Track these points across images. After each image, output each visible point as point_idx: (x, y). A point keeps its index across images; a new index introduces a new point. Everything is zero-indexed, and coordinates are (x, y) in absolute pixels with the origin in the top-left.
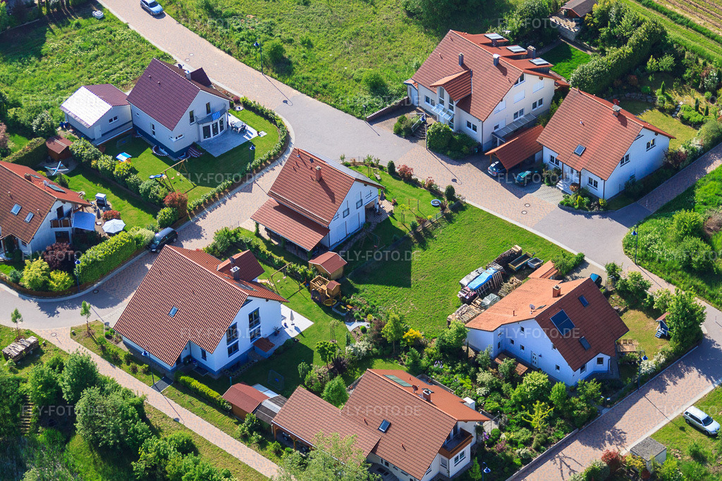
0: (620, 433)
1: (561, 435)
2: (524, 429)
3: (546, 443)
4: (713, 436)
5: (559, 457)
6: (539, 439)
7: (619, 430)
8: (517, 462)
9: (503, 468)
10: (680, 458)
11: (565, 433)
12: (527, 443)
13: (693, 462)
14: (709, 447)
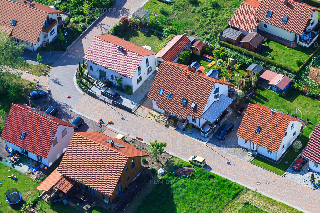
0: (126, 10)
1: (99, 15)
2: (81, 15)
3: (92, 20)
4: (170, 3)
5: (99, 25)
6: (89, 19)
7: (125, 9)
8: (80, 31)
9: (74, 34)
10: (156, 15)
11: (100, 14)
12: (83, 21)
13: (162, 16)
14: (169, 9)
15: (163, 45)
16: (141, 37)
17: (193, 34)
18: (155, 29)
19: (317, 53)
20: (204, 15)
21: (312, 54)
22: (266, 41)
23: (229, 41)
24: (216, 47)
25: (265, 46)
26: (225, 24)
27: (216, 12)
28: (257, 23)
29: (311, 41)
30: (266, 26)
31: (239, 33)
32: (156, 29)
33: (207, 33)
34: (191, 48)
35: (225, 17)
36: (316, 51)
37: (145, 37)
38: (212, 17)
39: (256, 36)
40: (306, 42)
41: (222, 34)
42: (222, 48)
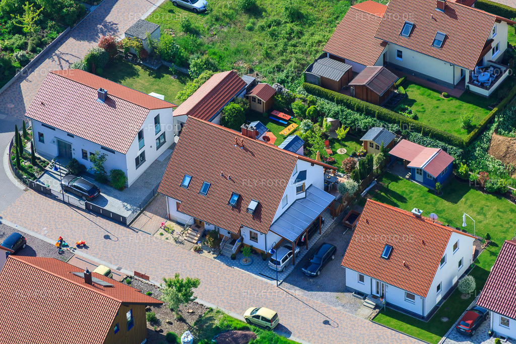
0: (112, 25)
1: (54, 34)
2: (17, 35)
3: (41, 44)
4: (203, 12)
5: (56, 54)
6: (34, 42)
7: (110, 23)
8: (16, 65)
9: (3, 73)
10: (173, 35)
11: (58, 33)
12: (23, 47)
13: (187, 36)
14: (200, 22)
15: (189, 91)
16: (143, 77)
17: (251, 71)
18: (171, 61)
19: (505, 106)
20: (273, 35)
21: (496, 109)
22: (401, 84)
23: (325, 82)
24: (298, 96)
25: (400, 94)
26: (317, 52)
27: (296, 28)
28: (382, 48)
29: (493, 83)
30: (400, 54)
31: (346, 67)
32: (174, 62)
33: (279, 69)
34: (247, 98)
35: (317, 38)
36: (503, 103)
37: (151, 79)
38: (289, 39)
39: (381, 72)
40: (482, 85)
41: (310, 69)
42: (311, 97)
